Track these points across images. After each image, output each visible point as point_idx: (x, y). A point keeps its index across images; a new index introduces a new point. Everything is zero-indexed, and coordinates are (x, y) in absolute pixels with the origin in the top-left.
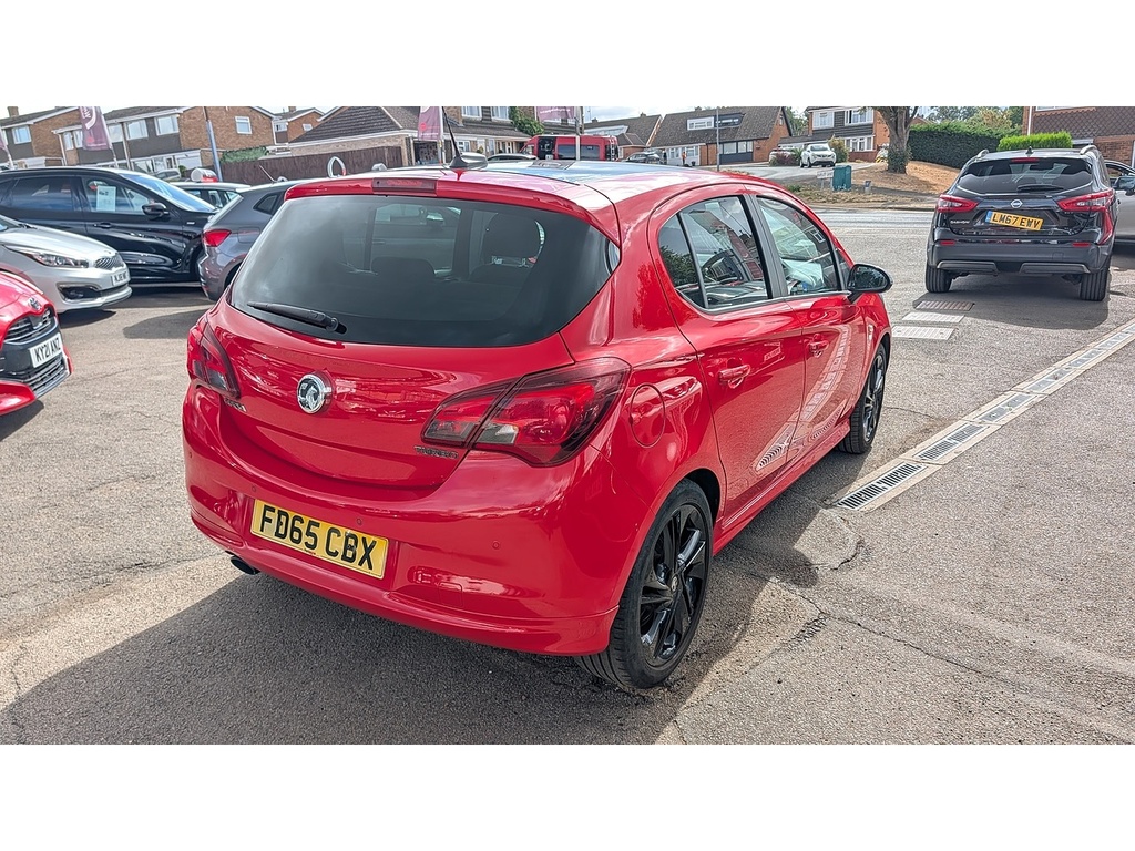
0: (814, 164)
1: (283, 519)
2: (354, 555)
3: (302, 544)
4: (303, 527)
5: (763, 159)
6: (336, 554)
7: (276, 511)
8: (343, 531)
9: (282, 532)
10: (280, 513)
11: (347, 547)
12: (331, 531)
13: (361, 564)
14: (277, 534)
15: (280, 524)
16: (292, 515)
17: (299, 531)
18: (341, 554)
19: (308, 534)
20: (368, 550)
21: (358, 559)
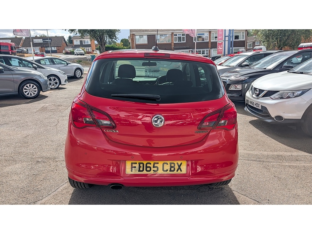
0: (79, 54)
1: (141, 165)
2: (174, 169)
3: (152, 171)
4: (151, 166)
5: (61, 52)
6: (167, 170)
7: (138, 163)
8: (169, 162)
9: (141, 169)
10: (140, 164)
11: (171, 167)
12: (164, 164)
13: (177, 171)
14: (139, 171)
15: (140, 167)
16: (145, 162)
17: (150, 167)
18: (169, 170)
19: (154, 167)
20: (179, 166)
21: (176, 170)
